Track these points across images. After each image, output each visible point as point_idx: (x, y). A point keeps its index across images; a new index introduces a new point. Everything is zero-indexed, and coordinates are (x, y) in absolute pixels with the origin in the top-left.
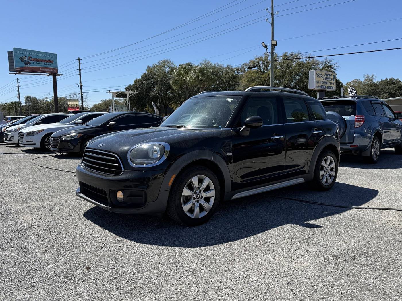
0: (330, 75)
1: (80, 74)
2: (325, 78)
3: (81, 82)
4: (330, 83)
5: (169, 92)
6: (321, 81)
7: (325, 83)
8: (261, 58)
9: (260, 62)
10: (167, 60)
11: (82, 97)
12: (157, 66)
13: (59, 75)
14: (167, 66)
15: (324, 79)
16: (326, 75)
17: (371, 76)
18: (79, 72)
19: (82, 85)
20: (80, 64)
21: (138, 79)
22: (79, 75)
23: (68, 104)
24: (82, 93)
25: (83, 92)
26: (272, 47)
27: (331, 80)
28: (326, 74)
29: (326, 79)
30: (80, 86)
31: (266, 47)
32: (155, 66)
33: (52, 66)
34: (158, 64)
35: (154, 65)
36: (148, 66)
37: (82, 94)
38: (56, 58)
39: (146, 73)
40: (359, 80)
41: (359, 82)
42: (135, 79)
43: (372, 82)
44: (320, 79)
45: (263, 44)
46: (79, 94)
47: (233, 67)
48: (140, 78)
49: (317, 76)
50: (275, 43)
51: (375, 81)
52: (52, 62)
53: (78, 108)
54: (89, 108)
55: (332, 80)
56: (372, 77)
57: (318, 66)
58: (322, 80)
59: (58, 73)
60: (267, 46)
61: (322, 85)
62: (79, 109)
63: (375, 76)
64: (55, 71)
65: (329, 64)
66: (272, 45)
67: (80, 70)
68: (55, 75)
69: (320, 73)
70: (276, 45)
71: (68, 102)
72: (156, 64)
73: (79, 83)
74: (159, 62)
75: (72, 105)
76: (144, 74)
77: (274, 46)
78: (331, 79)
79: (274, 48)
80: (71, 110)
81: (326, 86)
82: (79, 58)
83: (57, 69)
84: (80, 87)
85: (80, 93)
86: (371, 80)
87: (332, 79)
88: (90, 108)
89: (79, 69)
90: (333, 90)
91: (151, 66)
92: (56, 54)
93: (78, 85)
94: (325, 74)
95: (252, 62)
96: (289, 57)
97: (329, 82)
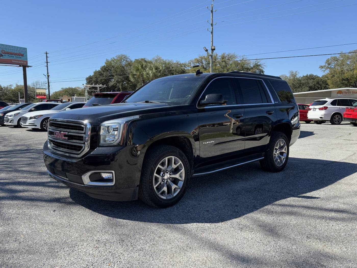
1: (47, 67)
3: (48, 73)
5: (125, 83)
8: (204, 57)
9: (203, 60)
10: (124, 55)
11: (49, 86)
12: (115, 59)
13: (28, 67)
14: (124, 60)
17: (295, 72)
18: (46, 64)
19: (49, 76)
20: (47, 57)
21: (97, 70)
23: (37, 92)
24: (48, 82)
25: (49, 82)
26: (211, 51)
30: (47, 76)
31: (207, 51)
32: (113, 59)
33: (22, 59)
34: (115, 58)
35: (111, 59)
36: (107, 60)
37: (49, 84)
38: (26, 52)
39: (105, 65)
40: (286, 75)
41: (285, 77)
42: (95, 71)
43: (296, 78)
45: (205, 48)
47: (181, 63)
48: (100, 70)
50: (214, 48)
51: (298, 76)
52: (22, 55)
53: (45, 95)
57: (250, 65)
59: (27, 65)
62: (45, 97)
63: (298, 73)
64: (25, 63)
65: (259, 64)
66: (211, 49)
67: (47, 62)
68: (25, 67)
70: (214, 49)
71: (37, 90)
73: (46, 74)
74: (116, 56)
75: (39, 93)
76: (103, 66)
77: (213, 50)
79: (213, 52)
80: (39, 97)
82: (46, 52)
83: (27, 61)
84: (47, 78)
85: (47, 82)
86: (295, 76)
91: (110, 59)
92: (26, 48)
93: (45, 76)
95: (196, 59)
96: (226, 56)
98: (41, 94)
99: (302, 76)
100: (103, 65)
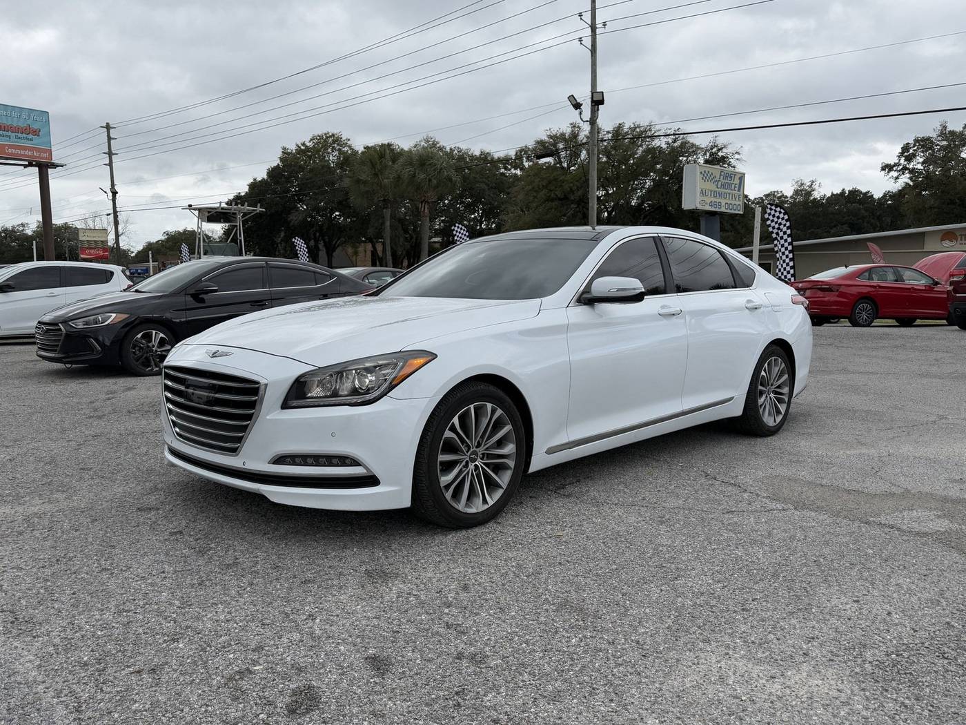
0: (731, 177)
1: (110, 164)
2: (720, 183)
3: (113, 185)
4: (731, 196)
5: (337, 213)
6: (711, 191)
7: (720, 195)
8: (563, 135)
9: (561, 146)
10: (334, 135)
11: (116, 223)
12: (307, 148)
13: (54, 166)
14: (334, 149)
15: (717, 186)
16: (722, 177)
17: (809, 184)
18: (108, 159)
19: (117, 193)
20: (109, 138)
21: (259, 179)
22: (108, 167)
23: (80, 240)
24: (115, 212)
25: (118, 209)
26: (592, 105)
27: (733, 188)
28: (723, 174)
29: (723, 186)
30: (110, 194)
32: (303, 148)
33: (36, 142)
34: (309, 144)
35: (298, 146)
36: (285, 150)
37: (117, 216)
38: (47, 123)
39: (280, 164)
40: (782, 192)
41: (781, 197)
42: (252, 181)
43: (812, 198)
44: (710, 186)
45: (571, 99)
46: (110, 214)
47: (496, 156)
48: (265, 177)
49: (703, 178)
50: (601, 99)
51: (817, 195)
52: (36, 133)
53: (105, 249)
54: (133, 252)
55: (736, 189)
56: (811, 186)
58: (713, 187)
59: (52, 160)
60: (582, 104)
61: (714, 200)
62: (107, 254)
63: (817, 183)
64: (46, 155)
66: (593, 101)
67: (110, 154)
68: (44, 167)
69: (709, 172)
70: (602, 102)
71: (80, 236)
72: (304, 144)
74: (311, 140)
75: (89, 242)
76: (275, 168)
77: (597, 104)
78: (733, 185)
79: (598, 110)
80: (87, 255)
81: (723, 204)
82: (108, 124)
83: (51, 150)
84: (111, 198)
85: (111, 211)
86: (809, 194)
87: (735, 187)
88: (136, 252)
89: (107, 150)
90: (737, 212)
91: (293, 149)
92: (48, 113)
93: (106, 192)
94: (721, 175)
95: (541, 143)
96: (627, 133)
97: (729, 194)
98: (93, 245)
99: (829, 195)
100: (276, 165)
